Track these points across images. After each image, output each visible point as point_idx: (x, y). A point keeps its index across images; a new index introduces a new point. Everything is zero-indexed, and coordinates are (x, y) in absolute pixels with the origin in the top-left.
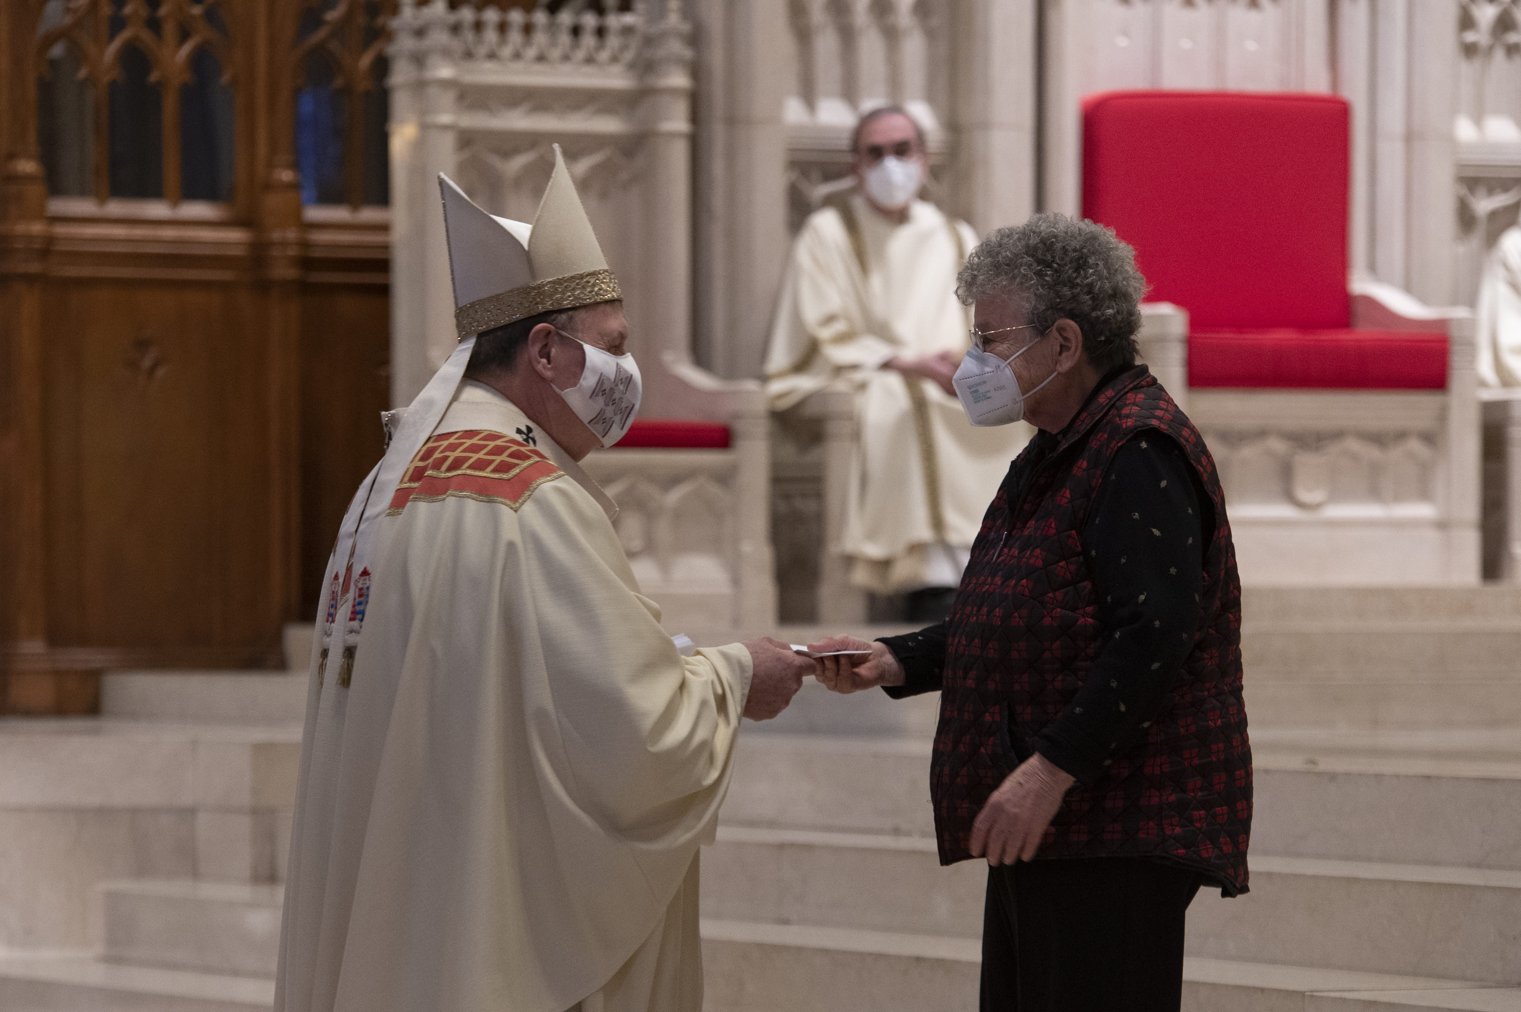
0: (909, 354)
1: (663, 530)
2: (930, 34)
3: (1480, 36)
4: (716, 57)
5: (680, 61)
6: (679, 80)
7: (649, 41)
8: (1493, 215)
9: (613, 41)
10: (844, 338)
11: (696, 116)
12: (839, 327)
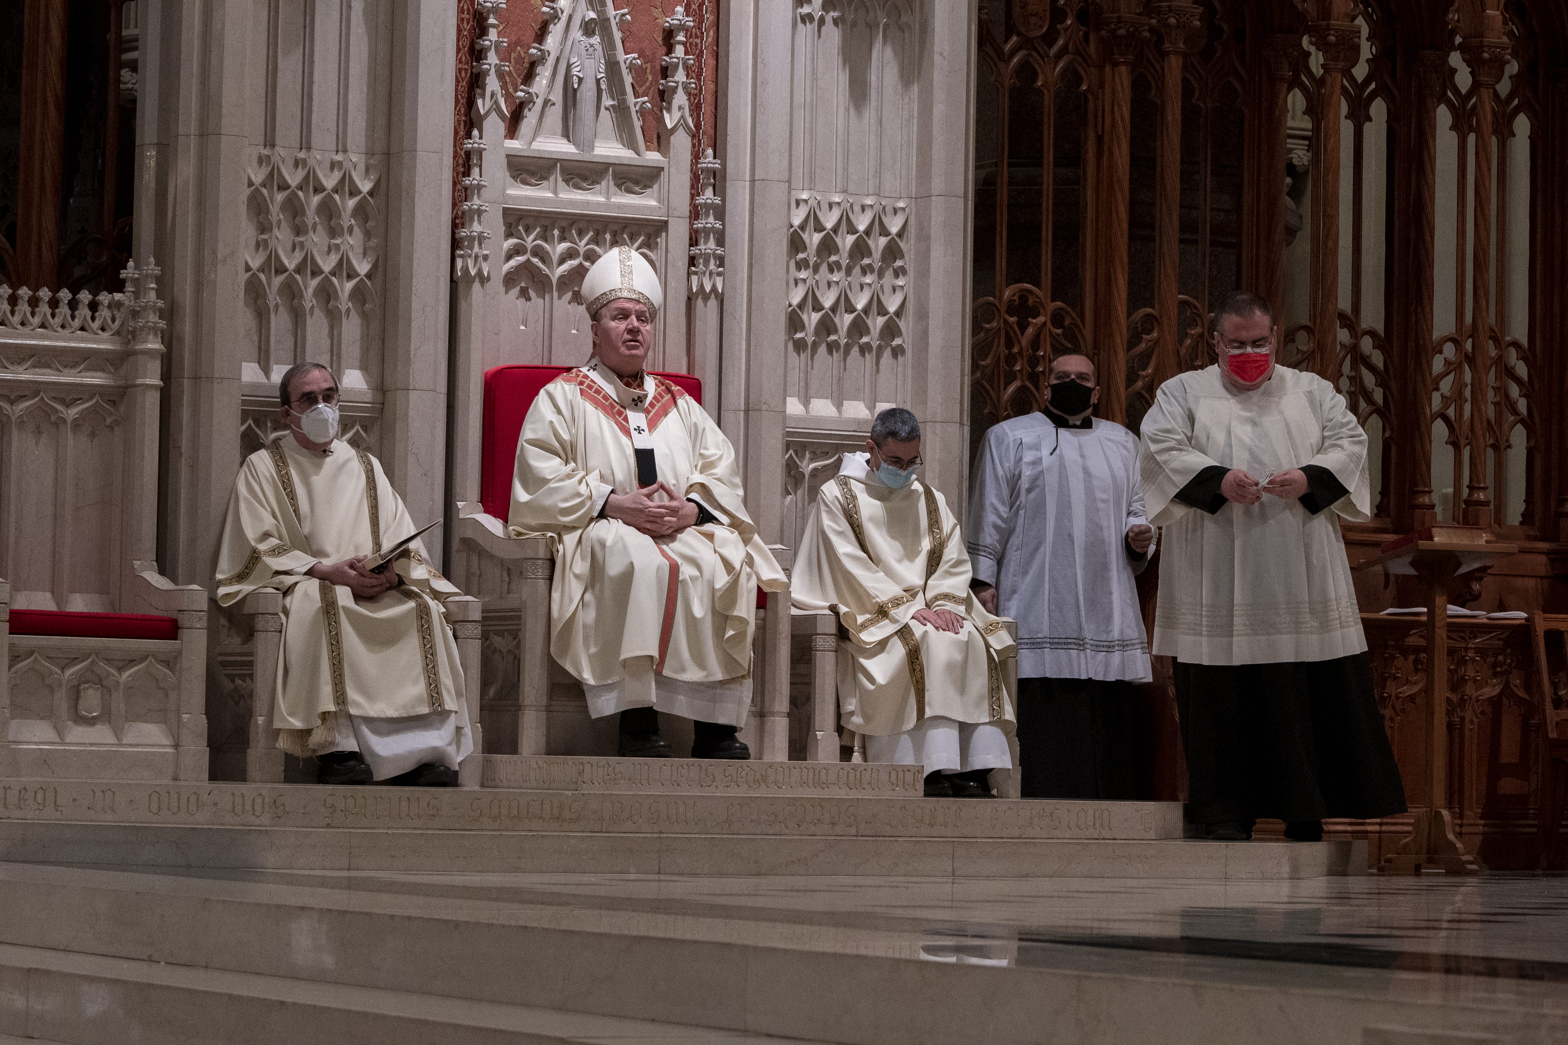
0: (327, 563)
1: (118, 703)
2: (365, 316)
3: (808, 335)
4: (187, 328)
5: (154, 329)
6: (154, 344)
7: (135, 314)
8: (815, 472)
9: (104, 313)
10: (277, 551)
11: (167, 375)
12: (274, 541)
